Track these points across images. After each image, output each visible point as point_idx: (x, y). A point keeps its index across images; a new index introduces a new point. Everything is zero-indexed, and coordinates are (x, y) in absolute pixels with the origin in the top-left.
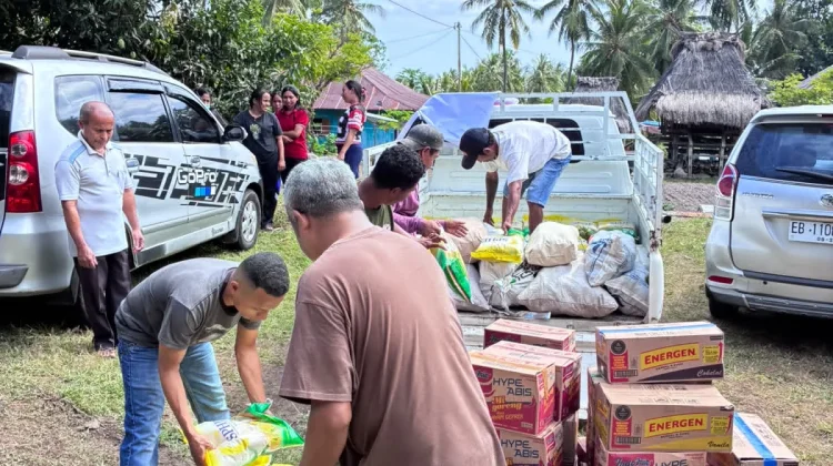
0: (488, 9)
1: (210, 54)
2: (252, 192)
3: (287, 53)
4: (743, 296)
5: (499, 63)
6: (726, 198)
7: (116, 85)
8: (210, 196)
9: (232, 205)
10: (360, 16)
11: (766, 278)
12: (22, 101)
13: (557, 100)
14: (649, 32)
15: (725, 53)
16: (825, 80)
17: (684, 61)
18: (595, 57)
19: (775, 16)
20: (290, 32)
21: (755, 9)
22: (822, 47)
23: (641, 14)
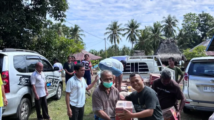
0: (111, 34)
1: (45, 48)
2: (60, 84)
3: (65, 47)
4: (193, 107)
5: (114, 47)
6: (187, 81)
7: (28, 57)
8: (51, 86)
9: (55, 88)
10: (79, 37)
11: (199, 102)
12: (5, 63)
13: (141, 58)
14: (151, 39)
15: (172, 44)
16: (196, 50)
17: (162, 46)
18: (138, 45)
19: (180, 34)
20: (66, 42)
21: (176, 33)
22: (193, 41)
23: (149, 35)
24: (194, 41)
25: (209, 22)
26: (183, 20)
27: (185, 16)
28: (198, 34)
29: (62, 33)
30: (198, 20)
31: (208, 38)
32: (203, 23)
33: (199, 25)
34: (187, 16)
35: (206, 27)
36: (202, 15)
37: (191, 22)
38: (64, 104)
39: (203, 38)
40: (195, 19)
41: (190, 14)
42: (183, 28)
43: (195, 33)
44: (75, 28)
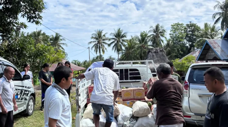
0: (95, 44)
1: (17, 55)
2: (32, 96)
3: (41, 54)
4: (195, 122)
5: (99, 58)
9: (25, 101)
10: (60, 46)
13: (132, 63)
15: (161, 53)
16: (185, 60)
17: (150, 56)
18: (124, 56)
19: (168, 45)
20: (43, 48)
21: (163, 43)
22: (180, 52)
23: (135, 45)
24: (182, 51)
25: (196, 33)
26: (171, 30)
27: (173, 26)
28: (186, 44)
29: (42, 42)
30: (186, 30)
31: (196, 48)
32: (191, 33)
33: (187, 36)
34: (175, 25)
35: (193, 37)
36: (189, 25)
37: (179, 32)
38: (36, 122)
39: (190, 49)
40: (183, 29)
41: (178, 24)
42: (171, 38)
43: (182, 43)
44: (56, 37)
